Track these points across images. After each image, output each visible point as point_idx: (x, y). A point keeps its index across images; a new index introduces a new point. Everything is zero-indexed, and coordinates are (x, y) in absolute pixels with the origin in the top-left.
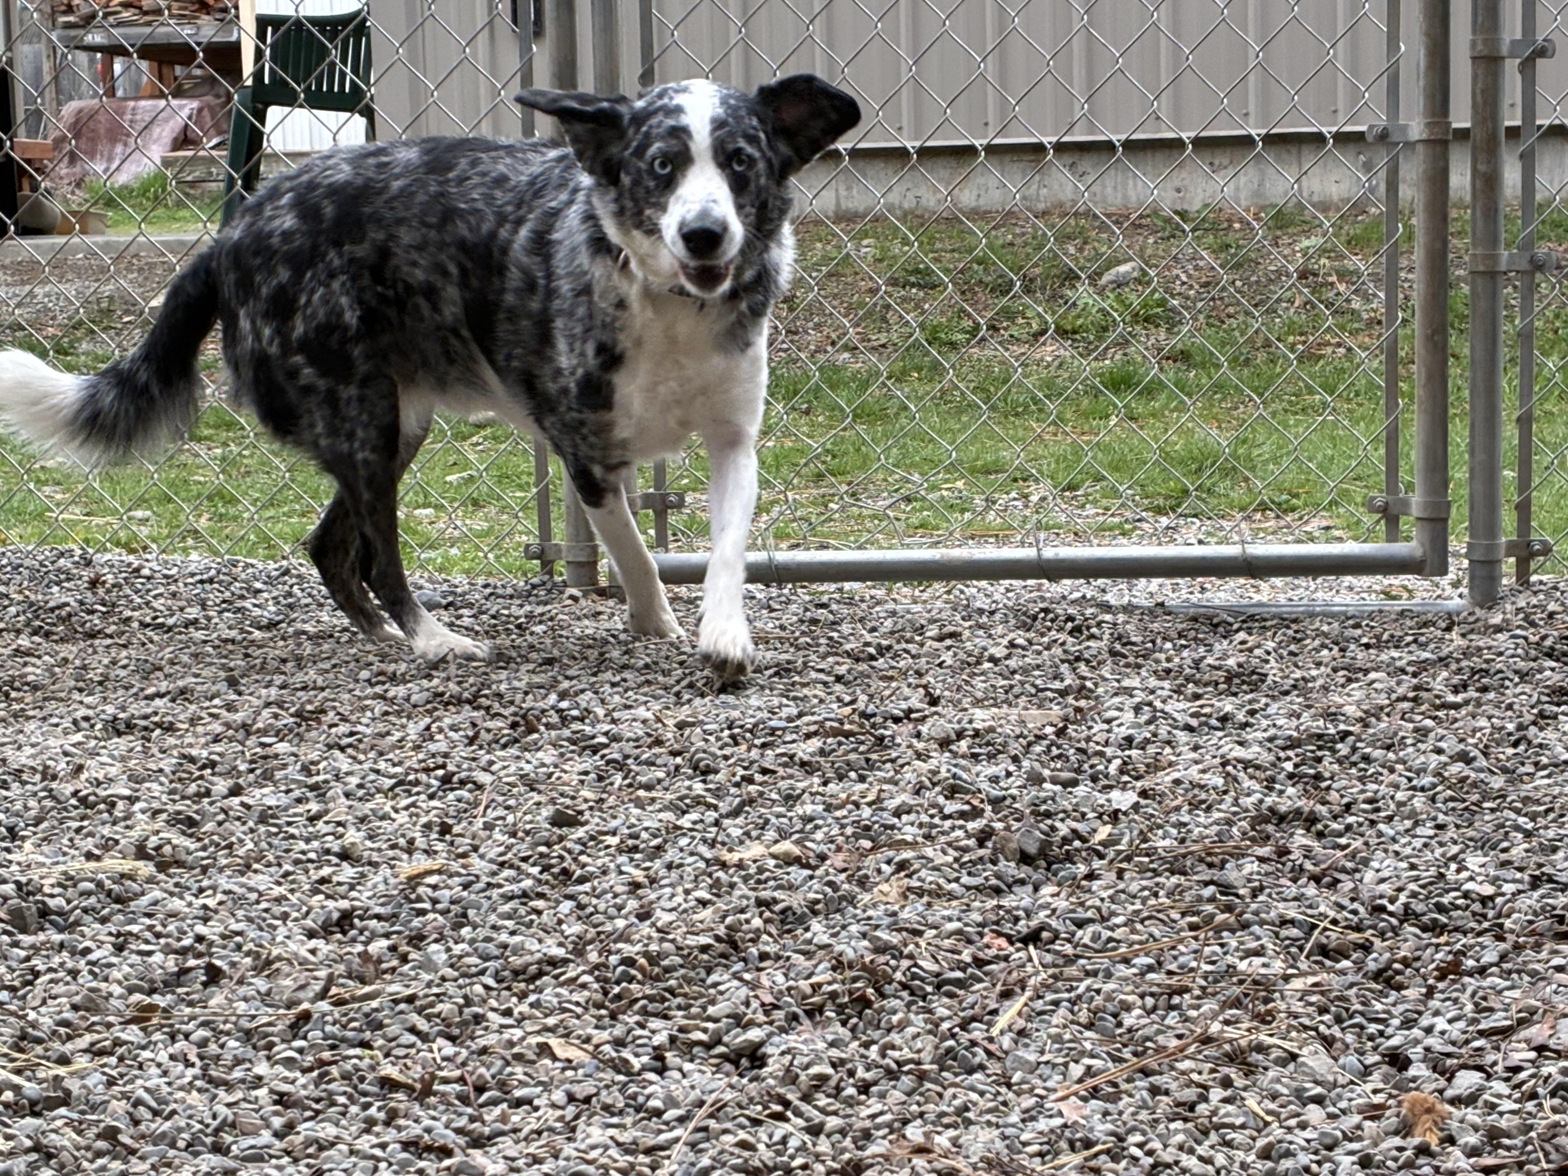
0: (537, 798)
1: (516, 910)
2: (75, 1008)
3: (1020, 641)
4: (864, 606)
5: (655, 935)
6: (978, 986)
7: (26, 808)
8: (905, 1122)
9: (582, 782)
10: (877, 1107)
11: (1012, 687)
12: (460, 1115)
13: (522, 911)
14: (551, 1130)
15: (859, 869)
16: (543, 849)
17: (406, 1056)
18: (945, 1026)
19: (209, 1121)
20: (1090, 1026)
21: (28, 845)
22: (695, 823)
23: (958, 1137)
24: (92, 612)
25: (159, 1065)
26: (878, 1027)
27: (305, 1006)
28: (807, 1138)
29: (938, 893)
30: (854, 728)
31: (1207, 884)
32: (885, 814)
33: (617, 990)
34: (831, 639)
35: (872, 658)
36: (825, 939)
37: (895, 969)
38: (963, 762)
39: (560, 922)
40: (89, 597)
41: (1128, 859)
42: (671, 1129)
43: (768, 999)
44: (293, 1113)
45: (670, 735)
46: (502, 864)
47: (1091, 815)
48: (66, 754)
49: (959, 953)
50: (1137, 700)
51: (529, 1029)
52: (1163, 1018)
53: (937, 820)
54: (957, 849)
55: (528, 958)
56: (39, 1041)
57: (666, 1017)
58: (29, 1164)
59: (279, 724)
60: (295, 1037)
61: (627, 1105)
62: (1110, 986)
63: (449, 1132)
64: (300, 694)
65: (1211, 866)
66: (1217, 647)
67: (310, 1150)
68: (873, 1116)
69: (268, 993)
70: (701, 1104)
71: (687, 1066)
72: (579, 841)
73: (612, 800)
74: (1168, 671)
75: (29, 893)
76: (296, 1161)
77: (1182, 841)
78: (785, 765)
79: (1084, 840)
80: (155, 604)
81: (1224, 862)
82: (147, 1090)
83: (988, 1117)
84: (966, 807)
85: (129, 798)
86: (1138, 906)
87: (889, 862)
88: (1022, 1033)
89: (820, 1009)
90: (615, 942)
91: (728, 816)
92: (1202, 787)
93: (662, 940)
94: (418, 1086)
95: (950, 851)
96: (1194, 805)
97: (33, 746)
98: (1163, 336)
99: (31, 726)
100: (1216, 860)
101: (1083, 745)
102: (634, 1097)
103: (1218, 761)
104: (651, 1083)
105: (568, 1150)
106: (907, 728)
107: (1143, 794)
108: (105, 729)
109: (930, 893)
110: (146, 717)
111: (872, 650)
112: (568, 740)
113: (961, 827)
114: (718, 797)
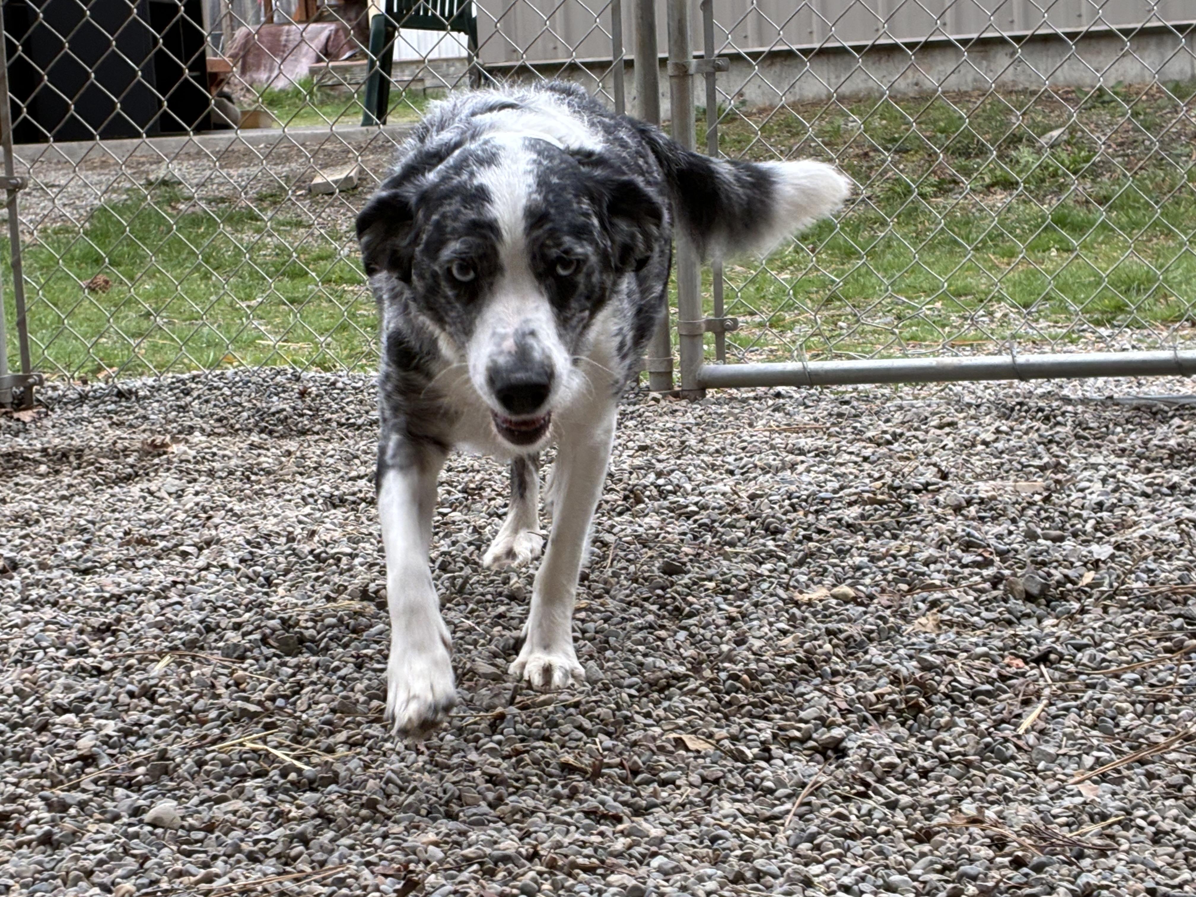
0: (650, 553)
1: (645, 639)
2: (333, 711)
3: (1004, 428)
4: (878, 402)
5: (752, 657)
6: (1004, 696)
7: (278, 563)
8: (960, 800)
9: (682, 541)
10: (937, 788)
11: (1002, 464)
12: (624, 791)
13: (651, 638)
14: (691, 803)
15: (901, 606)
16: (659, 592)
17: (577, 747)
18: (983, 726)
19: (441, 795)
20: (1094, 727)
21: (281, 590)
22: (771, 571)
23: (1001, 812)
24: (302, 415)
25: (398, 753)
26: (929, 727)
27: (500, 710)
28: (886, 811)
29: (964, 625)
30: (885, 497)
31: (1175, 617)
32: (918, 565)
33: (728, 698)
34: (855, 428)
35: (889, 443)
36: (881, 660)
37: (939, 683)
38: (975, 524)
39: (678, 647)
40: (300, 404)
41: (1111, 597)
42: (782, 803)
43: (844, 705)
44: (502, 789)
45: (745, 505)
46: (629, 603)
47: (1078, 564)
48: (300, 522)
49: (987, 671)
50: (1103, 473)
51: (666, 728)
52: (1151, 720)
53: (957, 568)
54: (976, 590)
55: (659, 674)
56: (311, 736)
57: (766, 719)
58: (316, 827)
59: (452, 498)
60: (494, 733)
61: (747, 785)
62: (1107, 696)
63: (617, 804)
64: (463, 475)
65: (1176, 602)
66: (1159, 430)
67: (517, 817)
68: (934, 795)
69: (471, 700)
70: (803, 785)
71: (788, 756)
72: (686, 586)
73: (706, 555)
74: (1123, 450)
75: (290, 626)
76: (508, 825)
77: (1152, 584)
78: (835, 527)
79: (1074, 583)
80: (348, 409)
81: (1186, 600)
82: (393, 771)
83: (1024, 796)
84: (979, 559)
85: (350, 555)
86: (1123, 634)
87: (923, 601)
88: (1042, 732)
89: (884, 713)
90: (722, 662)
91: (795, 565)
92: (1163, 541)
93: (758, 661)
94: (590, 769)
95: (971, 592)
96: (1158, 556)
97: (275, 516)
98: (1089, 185)
99: (271, 501)
100: (1179, 598)
101: (1064, 509)
102: (752, 779)
103: (1173, 521)
104: (764, 769)
105: (708, 819)
106: (927, 498)
107: (1118, 547)
108: (325, 503)
109: (958, 624)
110: (354, 494)
111: (888, 437)
112: (668, 509)
113: (977, 574)
114: (786, 552)
